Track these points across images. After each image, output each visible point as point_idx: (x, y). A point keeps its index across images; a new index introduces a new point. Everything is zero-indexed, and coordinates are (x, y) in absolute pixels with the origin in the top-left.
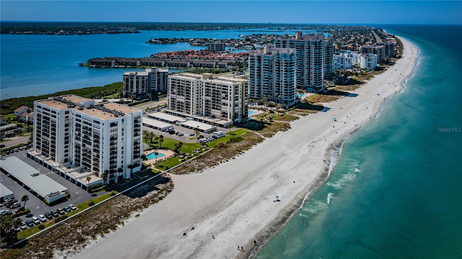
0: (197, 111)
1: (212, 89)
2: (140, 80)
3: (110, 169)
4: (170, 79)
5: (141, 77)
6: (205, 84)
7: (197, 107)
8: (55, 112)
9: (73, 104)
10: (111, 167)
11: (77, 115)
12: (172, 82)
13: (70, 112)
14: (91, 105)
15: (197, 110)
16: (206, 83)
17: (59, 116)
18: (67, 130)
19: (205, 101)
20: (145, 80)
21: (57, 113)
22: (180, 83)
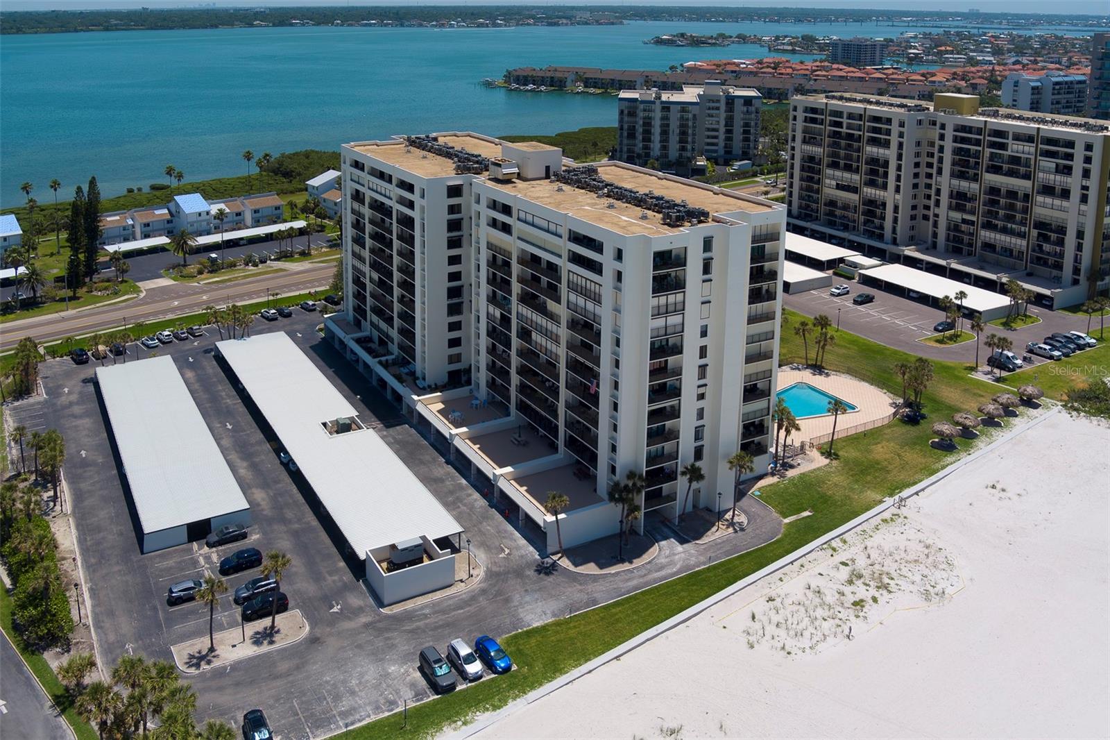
0: (912, 233)
1: (988, 151)
2: (674, 116)
3: (649, 463)
4: (800, 109)
5: (679, 107)
6: (955, 131)
7: (913, 218)
8: (410, 188)
9: (477, 162)
10: (651, 459)
11: (494, 205)
12: (806, 120)
13: (465, 190)
14: (548, 168)
15: (912, 228)
16: (958, 125)
17: (424, 202)
18: (454, 260)
19: (951, 196)
20: (690, 116)
21: (417, 190)
22: (841, 123)
